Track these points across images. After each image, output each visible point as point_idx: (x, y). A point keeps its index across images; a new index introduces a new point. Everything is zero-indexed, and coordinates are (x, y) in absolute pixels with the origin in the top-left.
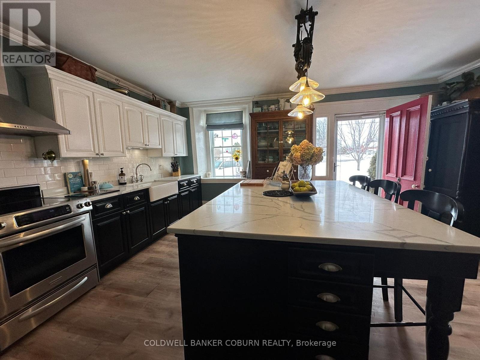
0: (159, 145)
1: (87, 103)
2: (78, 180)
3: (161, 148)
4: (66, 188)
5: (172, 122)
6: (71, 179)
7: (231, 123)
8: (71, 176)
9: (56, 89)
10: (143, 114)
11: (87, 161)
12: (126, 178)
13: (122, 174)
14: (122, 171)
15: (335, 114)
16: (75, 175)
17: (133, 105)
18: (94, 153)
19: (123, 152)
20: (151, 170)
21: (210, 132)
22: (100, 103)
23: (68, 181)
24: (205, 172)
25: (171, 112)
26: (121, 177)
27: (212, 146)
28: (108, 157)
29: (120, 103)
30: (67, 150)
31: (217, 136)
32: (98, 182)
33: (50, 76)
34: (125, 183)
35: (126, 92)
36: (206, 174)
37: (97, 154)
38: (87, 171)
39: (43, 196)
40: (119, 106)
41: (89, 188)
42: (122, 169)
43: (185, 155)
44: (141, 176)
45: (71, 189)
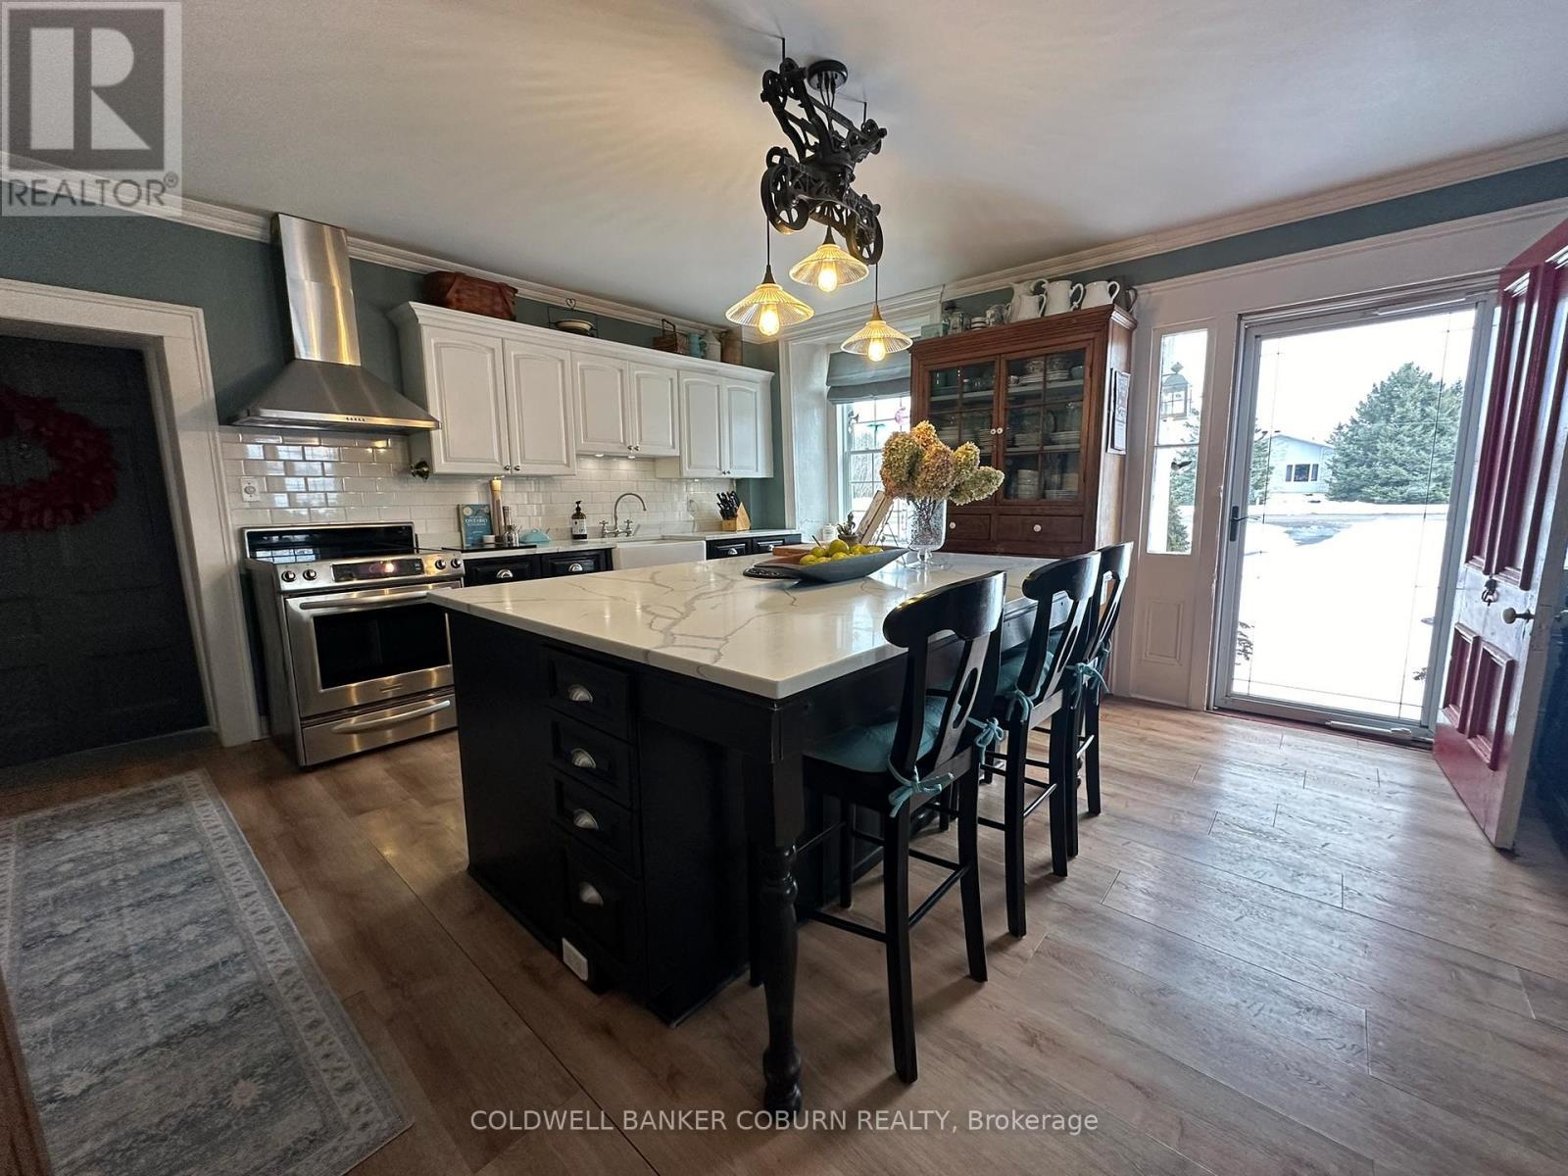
0: (674, 447)
1: (490, 365)
2: (482, 521)
3: (678, 454)
4: (459, 534)
5: (718, 386)
6: (468, 517)
7: (892, 375)
8: (468, 512)
9: (429, 342)
10: (625, 376)
11: (497, 483)
12: (585, 526)
13: (578, 515)
14: (578, 509)
15: (1240, 316)
16: (477, 510)
17: (602, 354)
18: (499, 466)
19: (568, 465)
20: (645, 510)
21: (839, 407)
22: (517, 359)
23: (462, 521)
24: (821, 526)
25: (722, 361)
26: (574, 521)
27: (846, 450)
28: (549, 476)
29: (566, 355)
30: (446, 460)
31: (857, 418)
32: (518, 528)
33: (420, 321)
34: (584, 537)
35: (586, 326)
36: (822, 530)
37: (506, 469)
38: (498, 502)
39: (417, 545)
40: (562, 361)
41: (497, 539)
42: (578, 503)
43: (761, 474)
44: (628, 522)
45: (467, 537)
